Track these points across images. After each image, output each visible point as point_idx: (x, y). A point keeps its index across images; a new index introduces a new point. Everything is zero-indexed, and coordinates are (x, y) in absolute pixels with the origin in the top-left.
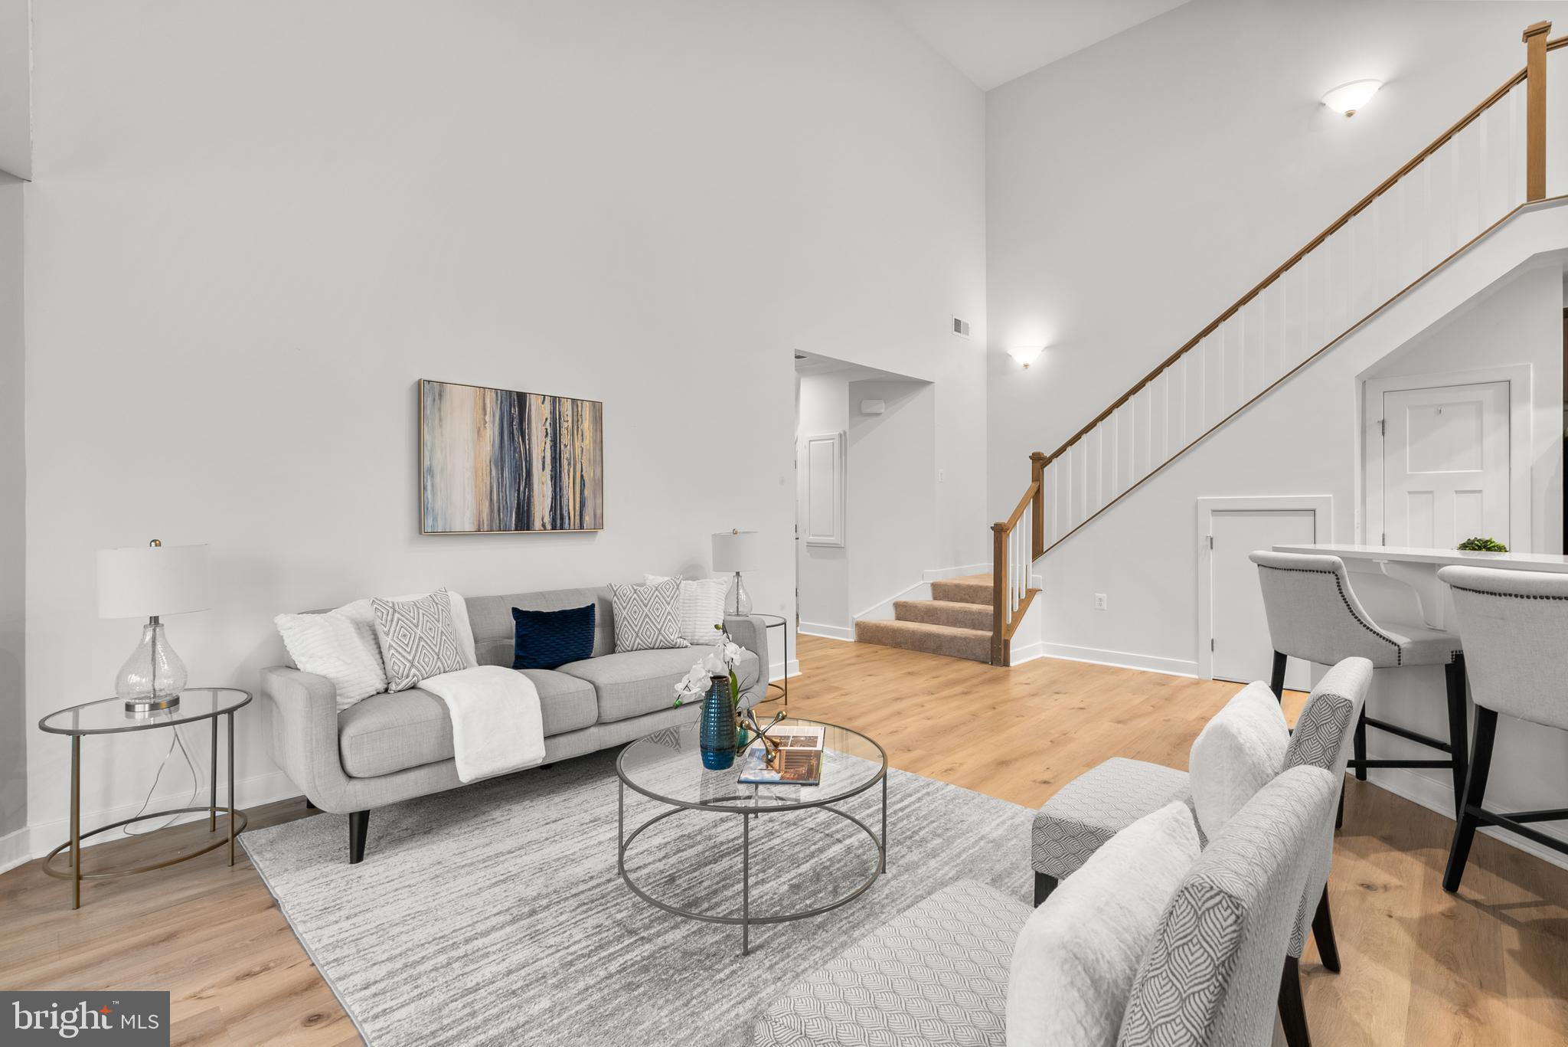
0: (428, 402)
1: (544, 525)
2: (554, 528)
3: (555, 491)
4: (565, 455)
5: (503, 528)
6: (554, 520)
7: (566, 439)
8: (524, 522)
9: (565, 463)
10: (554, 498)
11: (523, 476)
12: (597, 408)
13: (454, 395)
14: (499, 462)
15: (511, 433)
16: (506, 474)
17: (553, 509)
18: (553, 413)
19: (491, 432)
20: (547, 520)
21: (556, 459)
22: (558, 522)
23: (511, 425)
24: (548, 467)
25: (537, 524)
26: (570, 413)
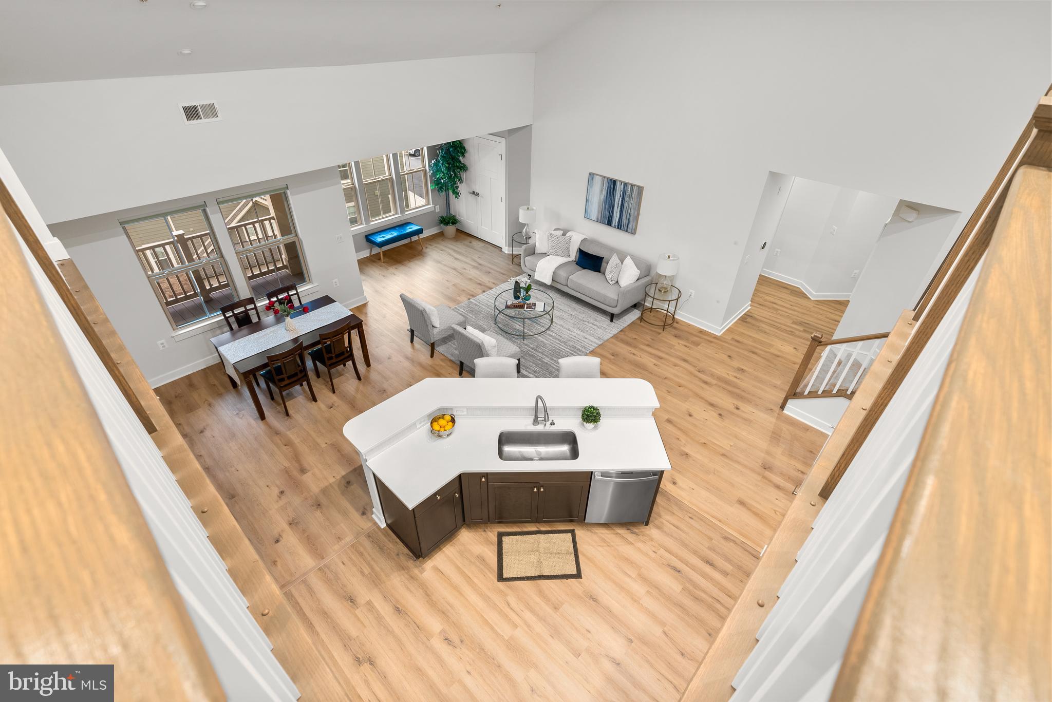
0: (590, 180)
1: (615, 226)
2: (618, 228)
3: (620, 216)
4: (626, 204)
5: (603, 223)
6: (618, 225)
7: (627, 199)
8: (609, 223)
9: (625, 207)
10: (620, 218)
11: (611, 208)
12: (640, 189)
13: (597, 178)
14: (605, 202)
15: (610, 193)
16: (607, 206)
17: (619, 222)
18: (624, 189)
19: (604, 192)
20: (616, 224)
21: (622, 205)
22: (619, 227)
23: (610, 191)
24: (619, 208)
25: (613, 225)
26: (629, 190)
